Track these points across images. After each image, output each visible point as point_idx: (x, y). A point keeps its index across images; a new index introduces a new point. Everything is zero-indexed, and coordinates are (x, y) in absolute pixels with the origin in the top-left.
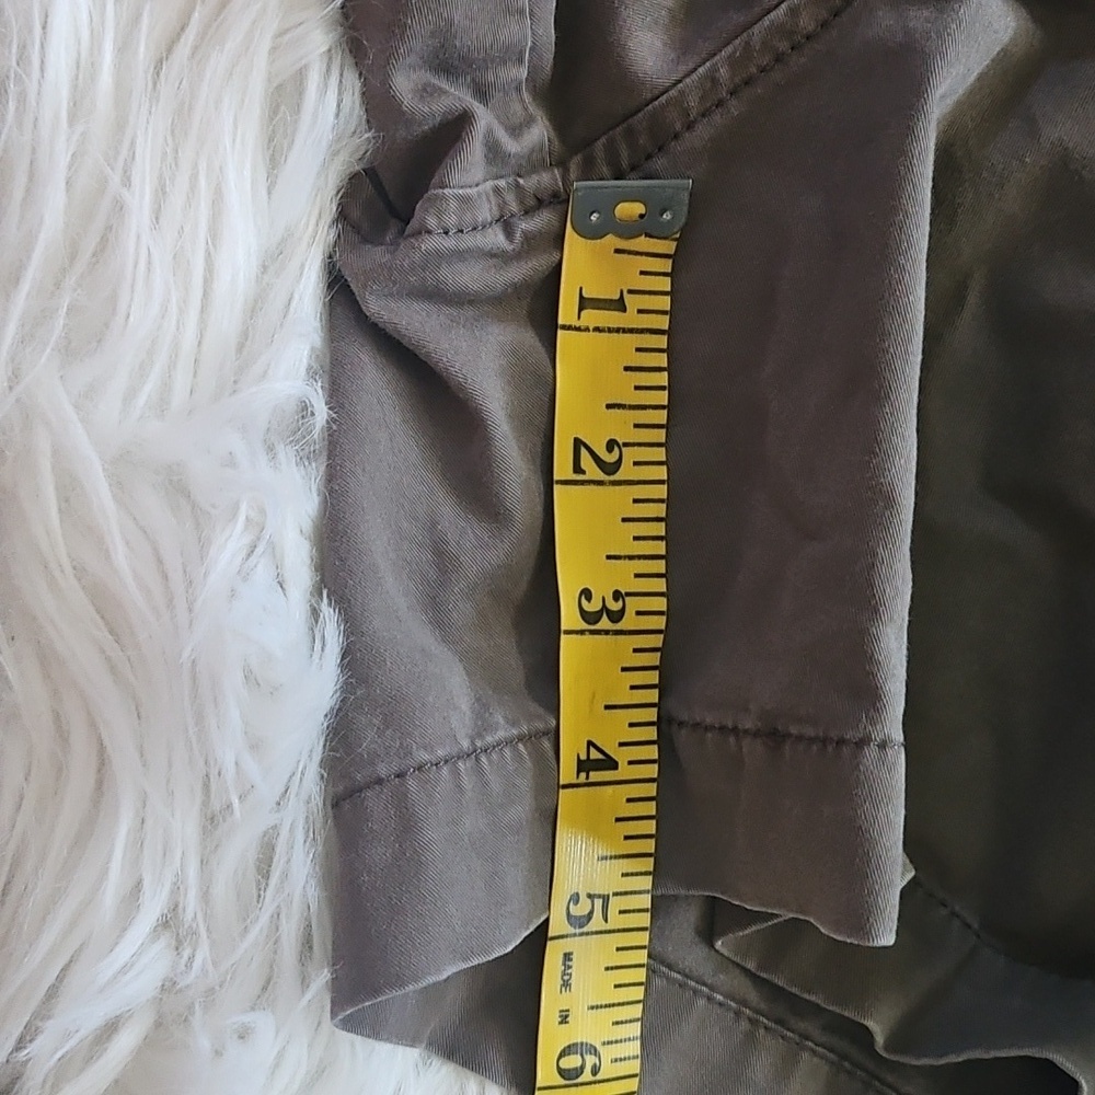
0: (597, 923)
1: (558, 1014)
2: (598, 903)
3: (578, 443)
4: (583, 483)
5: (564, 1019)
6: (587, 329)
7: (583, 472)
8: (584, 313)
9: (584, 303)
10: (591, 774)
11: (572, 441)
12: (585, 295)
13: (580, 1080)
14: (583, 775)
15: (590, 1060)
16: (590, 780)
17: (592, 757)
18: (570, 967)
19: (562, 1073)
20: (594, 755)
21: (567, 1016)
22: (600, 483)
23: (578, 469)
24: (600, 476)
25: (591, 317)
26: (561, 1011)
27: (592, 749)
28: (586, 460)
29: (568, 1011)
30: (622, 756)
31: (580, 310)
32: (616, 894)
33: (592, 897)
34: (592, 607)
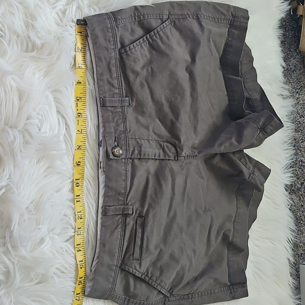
0: (80, 100)
2: (80, 98)
3: (78, 47)
15: (81, 115)
16: (78, 84)
19: (78, 116)
20: (79, 82)
23: (78, 50)
28: (79, 49)
29: (78, 109)
30: (82, 82)
33: (79, 97)
34: (79, 66)
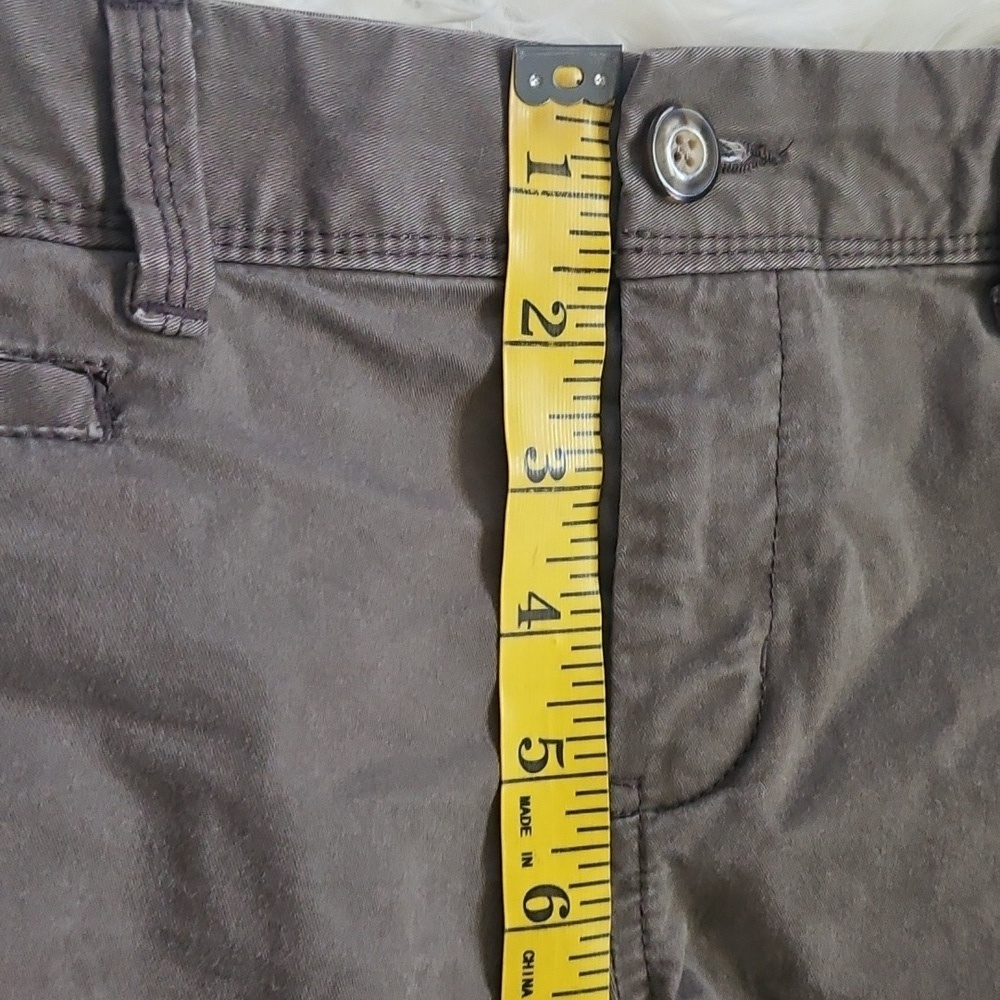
0: (552, 767)
1: (521, 857)
2: (552, 748)
3: (527, 305)
4: (530, 343)
5: (527, 862)
6: (536, 193)
7: (531, 334)
8: (532, 176)
9: (532, 167)
10: (533, 623)
11: (521, 302)
12: (532, 159)
13: (548, 922)
14: (525, 625)
15: (558, 902)
16: (532, 629)
17: (533, 608)
18: (528, 811)
19: (530, 914)
20: (536, 605)
21: (530, 859)
22: (546, 344)
23: (526, 330)
24: (547, 337)
25: (539, 181)
26: (524, 854)
27: (533, 599)
28: (534, 322)
29: (531, 853)
30: (564, 606)
31: (529, 173)
32: (569, 739)
33: (544, 742)
34: (537, 465)
